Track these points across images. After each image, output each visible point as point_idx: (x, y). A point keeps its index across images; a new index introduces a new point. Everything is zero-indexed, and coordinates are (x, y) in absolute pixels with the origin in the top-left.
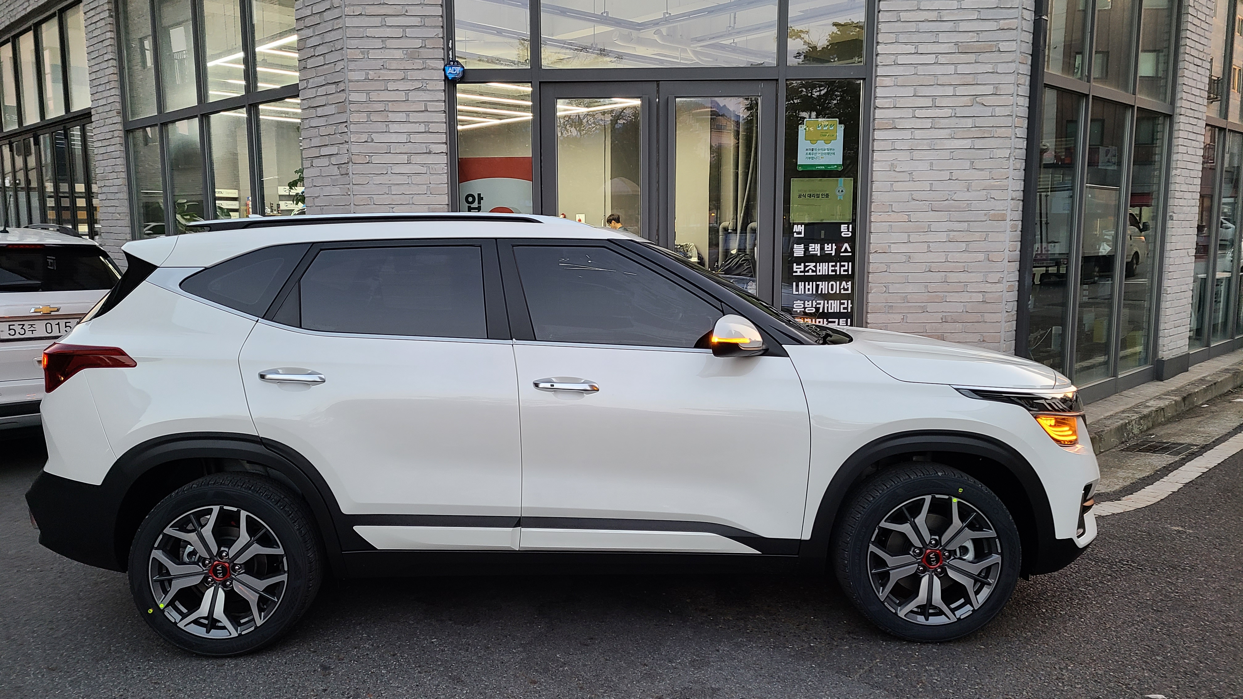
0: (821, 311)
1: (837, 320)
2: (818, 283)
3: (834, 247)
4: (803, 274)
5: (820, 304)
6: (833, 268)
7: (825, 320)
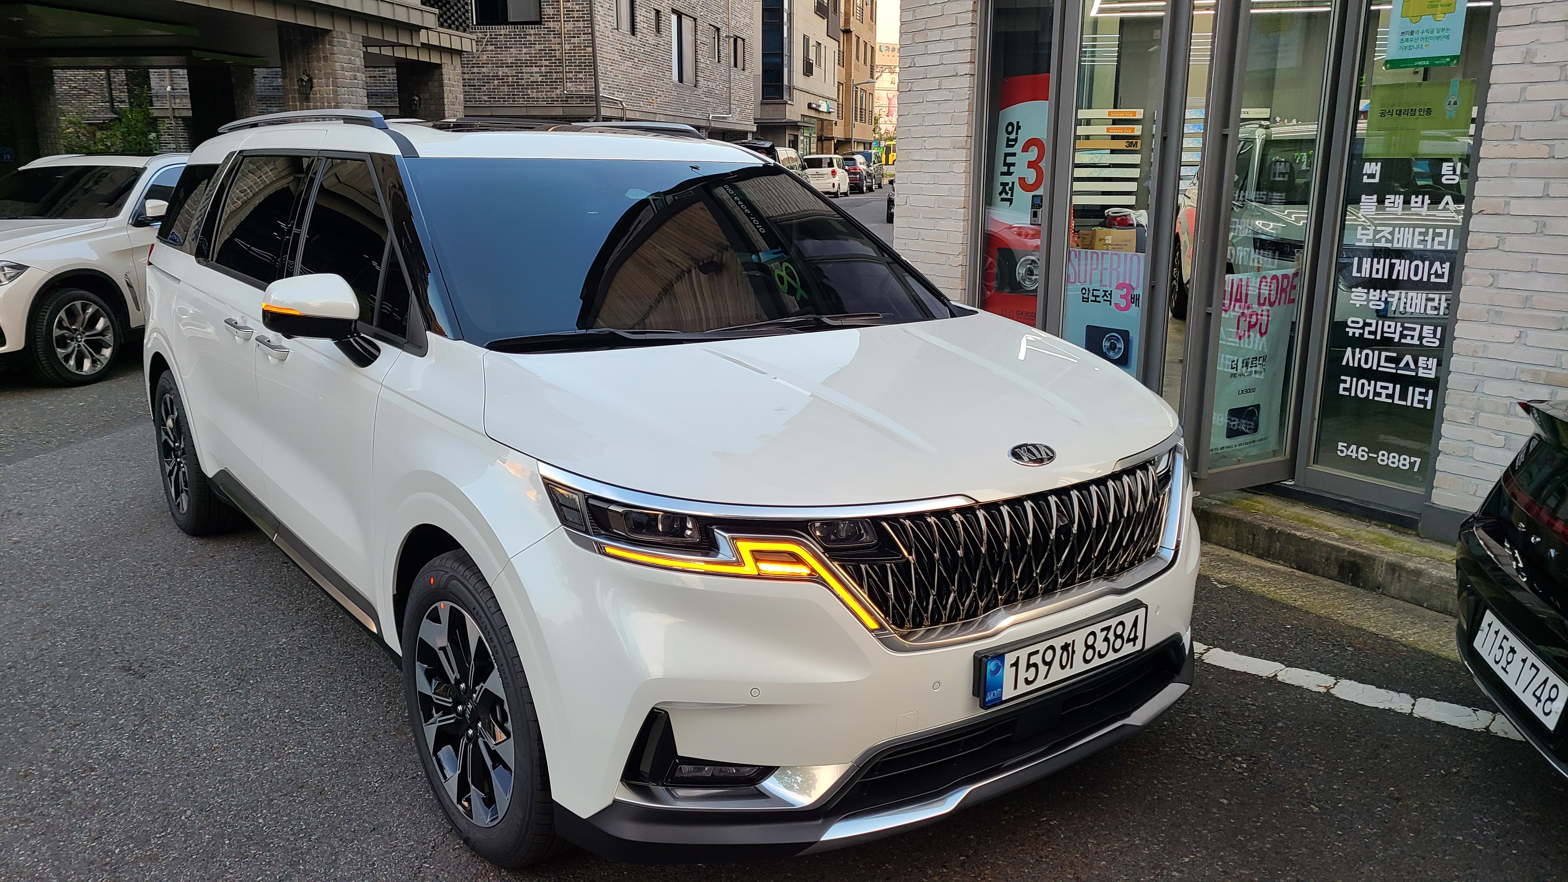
0: (1393, 309)
1: (1417, 326)
2: (1393, 261)
3: (1427, 201)
4: (1371, 244)
5: (1393, 296)
6: (1421, 238)
7: (1399, 324)
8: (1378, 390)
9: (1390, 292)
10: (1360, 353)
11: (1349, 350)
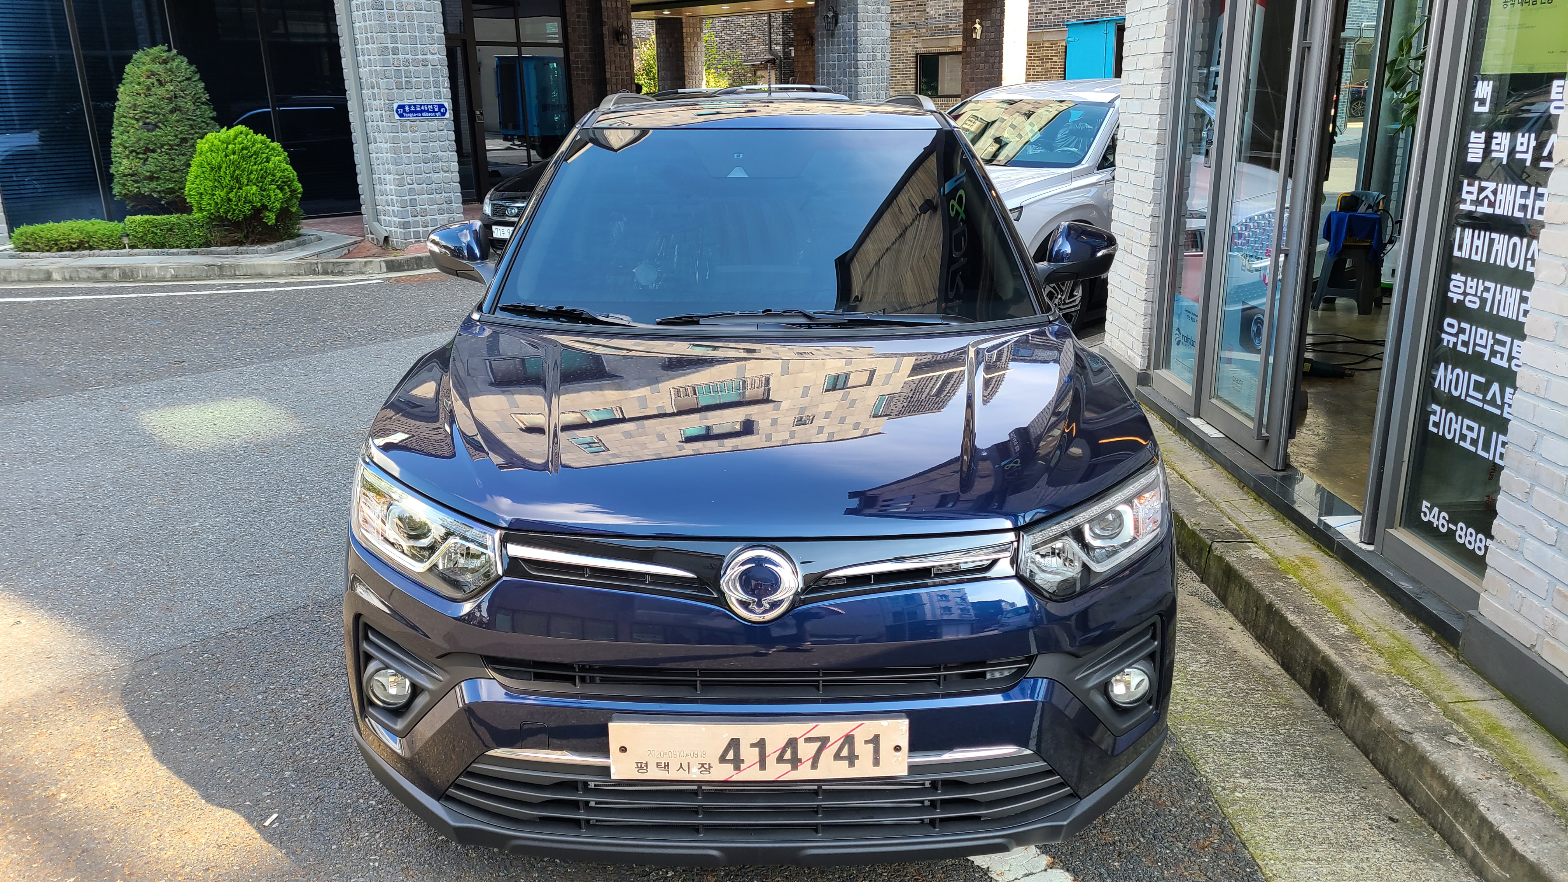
0: (1487, 310)
1: (1508, 340)
2: (1494, 235)
3: (1533, 143)
4: (1473, 208)
5: (1487, 289)
6: (1522, 201)
7: (1491, 333)
8: (1465, 431)
9: (1487, 284)
10: (1452, 373)
11: (1442, 364)
